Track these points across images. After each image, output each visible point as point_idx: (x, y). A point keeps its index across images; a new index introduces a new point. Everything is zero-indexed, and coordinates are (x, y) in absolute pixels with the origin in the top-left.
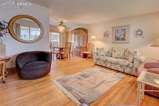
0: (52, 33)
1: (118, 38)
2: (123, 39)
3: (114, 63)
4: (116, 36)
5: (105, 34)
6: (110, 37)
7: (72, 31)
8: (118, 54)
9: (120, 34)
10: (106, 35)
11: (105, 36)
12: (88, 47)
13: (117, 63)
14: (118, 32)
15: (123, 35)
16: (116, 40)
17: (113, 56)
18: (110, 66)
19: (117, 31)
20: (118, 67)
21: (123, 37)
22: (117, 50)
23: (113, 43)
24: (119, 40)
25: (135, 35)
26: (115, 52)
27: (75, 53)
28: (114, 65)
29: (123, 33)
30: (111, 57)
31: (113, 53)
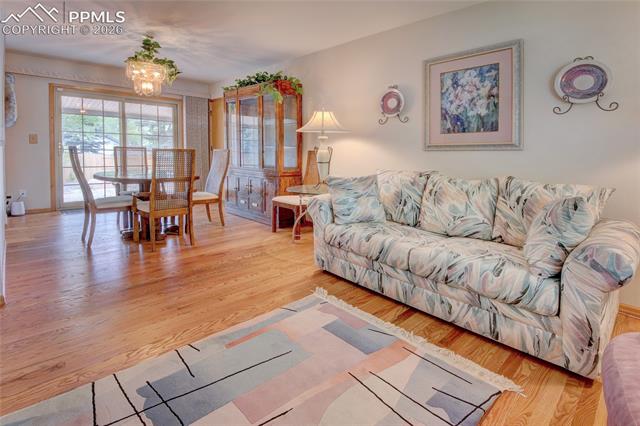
0: (127, 105)
1: (457, 118)
2: (489, 125)
3: (426, 269)
4: (447, 106)
5: (386, 98)
6: (416, 113)
7: (228, 94)
8: (454, 209)
9: (466, 97)
10: (392, 103)
11: (385, 109)
12: (307, 173)
13: (444, 272)
14: (455, 84)
15: (484, 101)
16: (449, 131)
17: (427, 220)
18: (405, 293)
19: (449, 82)
20: (453, 303)
21: (483, 112)
22: (452, 189)
23: (429, 148)
24: (464, 131)
25: (557, 96)
26: (437, 201)
27: (242, 202)
28: (429, 283)
29: (484, 91)
30: (415, 226)
31: (428, 204)
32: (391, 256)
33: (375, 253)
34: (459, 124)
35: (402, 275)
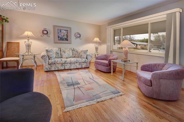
1: (61, 38)
2: (66, 40)
4: (59, 35)
5: (43, 31)
6: (51, 35)
8: (68, 54)
9: (62, 34)
10: (45, 32)
11: (43, 33)
14: (61, 31)
15: (66, 36)
16: (60, 40)
17: (64, 56)
19: (59, 31)
21: (66, 37)
22: (66, 51)
23: (55, 43)
24: (62, 40)
25: (75, 37)
26: (65, 53)
29: (66, 34)
30: (61, 58)
31: (63, 53)
32: (67, 62)
33: (64, 62)
34: (62, 39)
35: (69, 64)
